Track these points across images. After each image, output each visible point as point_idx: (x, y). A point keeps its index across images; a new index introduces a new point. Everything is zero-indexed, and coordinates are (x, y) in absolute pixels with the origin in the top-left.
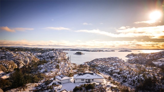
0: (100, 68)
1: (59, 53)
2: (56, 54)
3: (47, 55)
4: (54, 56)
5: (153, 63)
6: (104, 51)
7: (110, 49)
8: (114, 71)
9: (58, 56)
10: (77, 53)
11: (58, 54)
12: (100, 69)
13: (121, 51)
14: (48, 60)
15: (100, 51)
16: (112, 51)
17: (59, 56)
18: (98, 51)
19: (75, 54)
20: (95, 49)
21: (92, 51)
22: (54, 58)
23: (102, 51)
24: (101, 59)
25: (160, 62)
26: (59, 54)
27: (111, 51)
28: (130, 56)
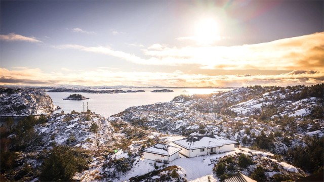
0: (156, 125)
1: (37, 96)
2: (30, 99)
3: (6, 103)
4: (25, 104)
5: (232, 110)
6: (125, 92)
7: (133, 87)
8: (188, 128)
9: (35, 104)
10: (71, 96)
11: (34, 100)
12: (156, 127)
13: (156, 91)
14: (10, 115)
15: (117, 91)
16: (141, 91)
17: (37, 105)
18: (113, 91)
19: (68, 99)
20: (104, 88)
21: (101, 92)
22: (26, 110)
23: (121, 91)
24: (143, 106)
25: (242, 109)
26: (38, 100)
27: (138, 91)
28: (180, 100)
